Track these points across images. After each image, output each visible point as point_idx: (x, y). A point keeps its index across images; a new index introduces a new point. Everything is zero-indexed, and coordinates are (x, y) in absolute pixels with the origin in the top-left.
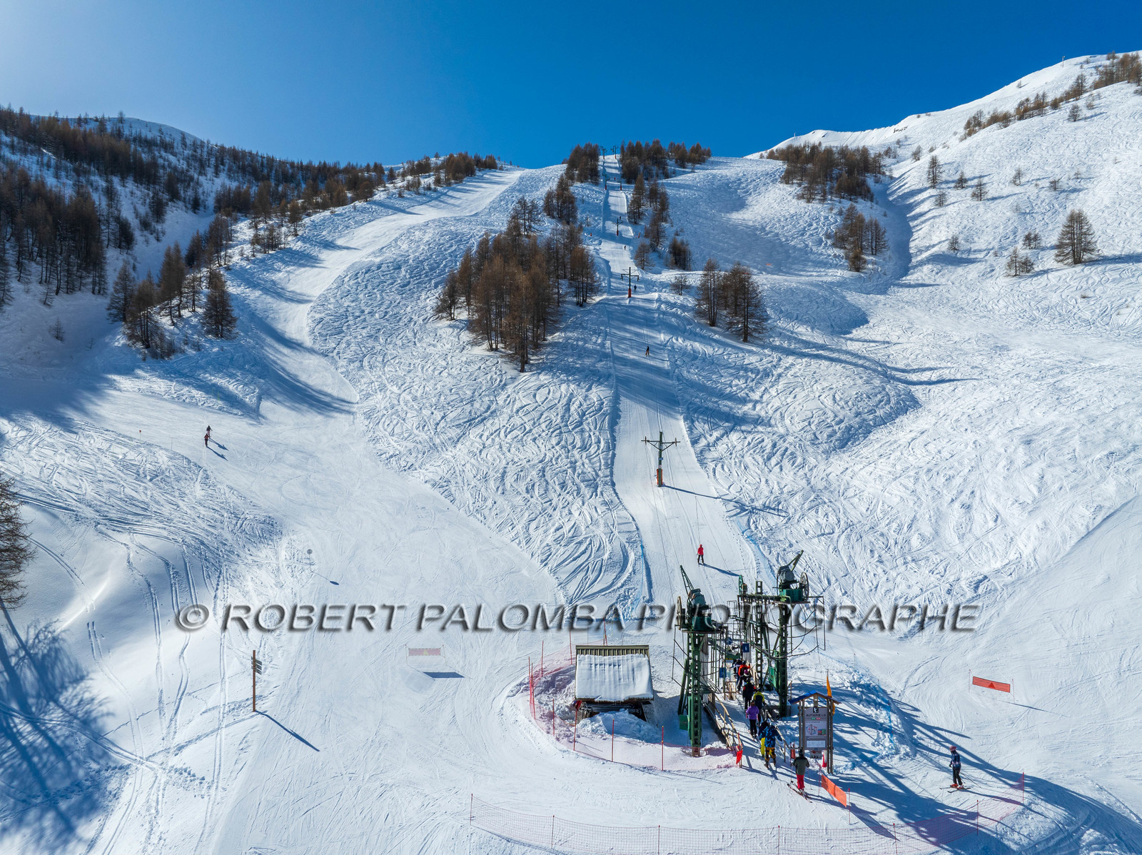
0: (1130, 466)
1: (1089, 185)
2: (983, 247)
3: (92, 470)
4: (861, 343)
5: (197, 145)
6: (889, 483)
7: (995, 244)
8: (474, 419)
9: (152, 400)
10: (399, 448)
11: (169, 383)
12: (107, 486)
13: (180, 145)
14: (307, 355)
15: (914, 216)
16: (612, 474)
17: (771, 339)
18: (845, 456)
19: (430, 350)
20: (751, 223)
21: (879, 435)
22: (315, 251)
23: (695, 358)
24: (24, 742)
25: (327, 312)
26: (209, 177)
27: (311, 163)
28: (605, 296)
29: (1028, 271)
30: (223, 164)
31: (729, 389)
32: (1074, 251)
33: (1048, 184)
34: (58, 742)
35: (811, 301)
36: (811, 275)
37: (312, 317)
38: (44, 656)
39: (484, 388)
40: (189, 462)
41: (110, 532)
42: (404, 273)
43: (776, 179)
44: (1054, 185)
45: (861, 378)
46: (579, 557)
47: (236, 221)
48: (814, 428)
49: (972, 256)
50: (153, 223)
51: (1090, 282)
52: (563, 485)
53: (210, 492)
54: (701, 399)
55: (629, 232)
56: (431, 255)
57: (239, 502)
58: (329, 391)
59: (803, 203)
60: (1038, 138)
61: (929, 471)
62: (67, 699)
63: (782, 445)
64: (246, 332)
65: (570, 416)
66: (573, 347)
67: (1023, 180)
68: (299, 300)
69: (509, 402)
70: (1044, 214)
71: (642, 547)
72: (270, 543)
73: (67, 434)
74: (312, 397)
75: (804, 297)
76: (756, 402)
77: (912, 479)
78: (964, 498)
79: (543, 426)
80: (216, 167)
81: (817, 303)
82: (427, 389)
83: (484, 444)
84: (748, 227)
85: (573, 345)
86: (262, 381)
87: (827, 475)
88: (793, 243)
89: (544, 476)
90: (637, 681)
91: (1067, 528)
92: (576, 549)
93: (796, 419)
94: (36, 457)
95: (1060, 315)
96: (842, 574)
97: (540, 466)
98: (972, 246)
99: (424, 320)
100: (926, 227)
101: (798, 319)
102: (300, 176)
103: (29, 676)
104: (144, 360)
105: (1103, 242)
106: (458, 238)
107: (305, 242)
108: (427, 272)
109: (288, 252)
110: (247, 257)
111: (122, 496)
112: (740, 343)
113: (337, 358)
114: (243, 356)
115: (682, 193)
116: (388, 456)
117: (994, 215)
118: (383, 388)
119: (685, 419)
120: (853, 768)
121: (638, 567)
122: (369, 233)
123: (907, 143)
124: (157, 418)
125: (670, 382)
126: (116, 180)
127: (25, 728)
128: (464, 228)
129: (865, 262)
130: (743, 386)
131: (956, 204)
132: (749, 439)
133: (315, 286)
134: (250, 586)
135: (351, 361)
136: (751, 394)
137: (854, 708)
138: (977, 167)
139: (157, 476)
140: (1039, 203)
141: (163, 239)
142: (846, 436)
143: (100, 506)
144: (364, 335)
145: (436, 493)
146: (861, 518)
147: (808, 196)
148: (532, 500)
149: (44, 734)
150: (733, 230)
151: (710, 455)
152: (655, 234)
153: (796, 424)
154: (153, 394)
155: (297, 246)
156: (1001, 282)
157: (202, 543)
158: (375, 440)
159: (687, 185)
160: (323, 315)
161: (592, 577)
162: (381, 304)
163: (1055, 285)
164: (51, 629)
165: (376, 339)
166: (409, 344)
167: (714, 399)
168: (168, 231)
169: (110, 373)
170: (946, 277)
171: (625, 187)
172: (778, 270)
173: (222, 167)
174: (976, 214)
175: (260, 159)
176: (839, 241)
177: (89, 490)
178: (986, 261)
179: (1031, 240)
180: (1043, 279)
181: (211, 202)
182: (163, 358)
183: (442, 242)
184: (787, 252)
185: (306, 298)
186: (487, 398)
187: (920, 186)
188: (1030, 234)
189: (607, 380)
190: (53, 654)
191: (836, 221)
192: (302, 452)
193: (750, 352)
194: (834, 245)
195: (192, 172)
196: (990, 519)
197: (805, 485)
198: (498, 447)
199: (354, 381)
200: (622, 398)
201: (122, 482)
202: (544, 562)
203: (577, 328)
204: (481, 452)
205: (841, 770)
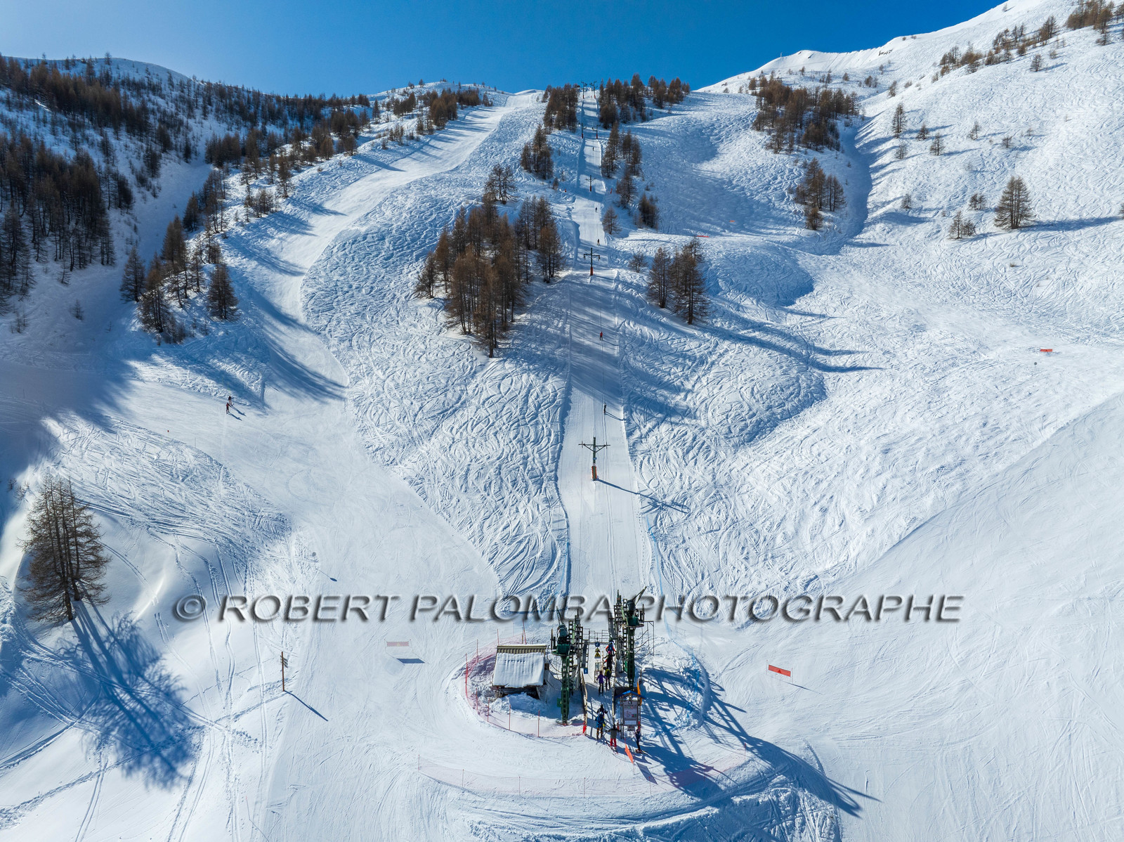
0: (951, 480)
1: (1039, 143)
2: (934, 206)
3: (135, 473)
4: (800, 316)
5: (184, 85)
6: (774, 483)
7: (945, 204)
8: (447, 410)
9: (171, 390)
10: (383, 440)
11: (184, 371)
12: (151, 489)
13: (167, 85)
14: (302, 332)
15: (876, 167)
16: (557, 467)
17: (714, 320)
18: (750, 450)
19: (412, 330)
20: (719, 176)
21: (783, 429)
22: (304, 215)
23: (643, 343)
24: (127, 708)
25: (318, 286)
26: (197, 120)
27: (296, 96)
28: (570, 272)
29: (970, 234)
30: (210, 104)
31: (667, 377)
32: (1012, 216)
33: (1001, 141)
34: (152, 709)
35: (762, 269)
36: (771, 234)
37: (306, 291)
38: (128, 641)
39: (456, 376)
40: (211, 460)
41: (159, 534)
42: (387, 244)
43: (748, 125)
44: (1006, 143)
45: (781, 367)
46: (518, 555)
47: (228, 172)
48: (730, 422)
49: (922, 215)
50: (150, 179)
51: (1021, 250)
52: (514, 483)
53: (232, 490)
54: (642, 388)
55: (602, 187)
56: (413, 225)
57: (255, 499)
58: (323, 372)
59: (770, 153)
60: (1000, 88)
61: (806, 473)
62: (150, 675)
63: (701, 438)
64: (246, 309)
65: (527, 408)
66: (538, 332)
67: (980, 134)
68: (291, 271)
69: (476, 392)
70: (993, 172)
71: (569, 544)
72: (283, 538)
73: (107, 434)
74: (307, 379)
75: (757, 264)
76: (689, 391)
77: (791, 481)
78: (824, 502)
79: (504, 418)
80: (204, 108)
81: (768, 270)
82: (408, 376)
83: (453, 439)
84: (716, 180)
85: (537, 329)
86: (264, 365)
87: (731, 471)
88: (757, 198)
89: (500, 473)
90: (534, 673)
91: (886, 536)
92: (517, 547)
93: (718, 412)
94: (89, 462)
95: (988, 284)
96: (715, 569)
97: (498, 463)
98: (923, 204)
99: (406, 297)
100: (885, 180)
101: (747, 291)
102: (286, 112)
103: (120, 657)
104: (159, 344)
105: (1041, 206)
106: (438, 206)
107: (295, 205)
108: (409, 244)
109: (280, 216)
110: (242, 222)
111: (163, 499)
112: (685, 325)
113: (328, 336)
114: (246, 339)
115: (657, 141)
116: (374, 449)
117: (948, 171)
118: (369, 372)
119: (625, 410)
120: (655, 736)
121: (562, 564)
122: (354, 196)
123: (890, 69)
124: (178, 411)
125: (617, 371)
126: (109, 132)
127: (126, 697)
128: (443, 193)
129: (822, 219)
130: (680, 374)
131: (915, 158)
132: (675, 431)
133: (305, 256)
134: (270, 580)
135: (342, 340)
136: (686, 383)
137: (677, 690)
138: (941, 116)
139: (187, 476)
140: (991, 160)
141: (159, 194)
142: (756, 429)
143: (148, 510)
144: (352, 312)
145: (412, 490)
146: (745, 515)
147: (775, 146)
148: (488, 498)
149: (140, 701)
150: (700, 184)
151: (642, 447)
152: (626, 190)
153: (716, 418)
154: (171, 385)
155: (287, 209)
156: (945, 243)
157: (231, 542)
158: (364, 430)
159: (662, 132)
160: (314, 290)
161: (525, 573)
162: (367, 278)
163: (990, 251)
164: (129, 619)
165: (363, 316)
166: (393, 323)
167: (653, 389)
168: (163, 186)
169: (129, 358)
170: (896, 237)
171: (601, 134)
172: (741, 228)
173: (209, 107)
174: (932, 170)
175: (246, 94)
176: (801, 196)
177: (137, 495)
178: (934, 221)
179: (977, 201)
180: (981, 243)
181: (202, 148)
182: (175, 342)
183: (422, 209)
184: (750, 207)
185: (299, 270)
186: (458, 388)
187: (885, 135)
188: (976, 196)
189: (562, 370)
190: (134, 640)
191: (800, 175)
192: (302, 444)
193: (692, 337)
194: (796, 201)
195: (182, 116)
196: (837, 522)
197: (710, 481)
198: (464, 442)
199: (345, 362)
200: (574, 389)
201: (161, 485)
202: (491, 560)
203: (542, 310)
204: (450, 447)
205: (648, 737)
